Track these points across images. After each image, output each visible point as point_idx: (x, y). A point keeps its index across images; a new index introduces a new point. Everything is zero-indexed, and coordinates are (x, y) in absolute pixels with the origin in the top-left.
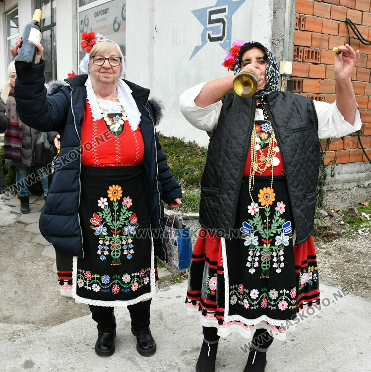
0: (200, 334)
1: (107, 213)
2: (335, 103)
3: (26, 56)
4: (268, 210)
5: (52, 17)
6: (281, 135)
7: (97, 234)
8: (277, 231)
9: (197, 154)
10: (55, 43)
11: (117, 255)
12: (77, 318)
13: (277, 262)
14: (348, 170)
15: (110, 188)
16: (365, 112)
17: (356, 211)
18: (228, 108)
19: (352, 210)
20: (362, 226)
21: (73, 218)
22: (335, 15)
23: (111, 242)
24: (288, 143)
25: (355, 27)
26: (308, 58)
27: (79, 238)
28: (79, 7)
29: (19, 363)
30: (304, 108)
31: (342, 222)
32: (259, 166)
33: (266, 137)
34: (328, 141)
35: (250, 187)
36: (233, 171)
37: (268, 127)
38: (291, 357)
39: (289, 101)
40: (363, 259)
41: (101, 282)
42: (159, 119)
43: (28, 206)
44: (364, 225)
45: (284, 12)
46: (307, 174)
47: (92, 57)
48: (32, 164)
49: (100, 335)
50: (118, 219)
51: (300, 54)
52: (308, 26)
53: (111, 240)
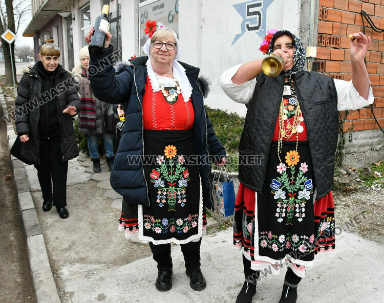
0: (242, 273)
1: (164, 169)
2: (351, 81)
3: (98, 42)
4: (293, 169)
5: (118, 11)
6: (305, 108)
7: (156, 186)
8: (300, 187)
9: (238, 123)
10: (120, 33)
11: (174, 203)
12: (141, 259)
13: (299, 213)
14: (363, 136)
15: (166, 147)
16: (377, 88)
17: (370, 170)
18: (260, 85)
19: (366, 169)
20: (375, 182)
21: (138, 172)
22: (352, 8)
23: (168, 192)
24: (311, 114)
25: (369, 18)
26: (330, 43)
27: (144, 189)
28: (140, 2)
29: (94, 297)
30: (326, 84)
31: (358, 180)
32: (286, 132)
33: (292, 109)
34: (347, 112)
35: (279, 150)
36: (264, 137)
37: (294, 101)
38: (318, 292)
39: (313, 79)
40: (376, 210)
41: (162, 225)
42: (207, 93)
43: (99, 167)
44: (377, 181)
45: (310, 6)
46: (327, 140)
47: (153, 41)
48: (102, 131)
49: (160, 273)
50: (174, 174)
51: (323, 40)
52: (330, 17)
53: (167, 191)
